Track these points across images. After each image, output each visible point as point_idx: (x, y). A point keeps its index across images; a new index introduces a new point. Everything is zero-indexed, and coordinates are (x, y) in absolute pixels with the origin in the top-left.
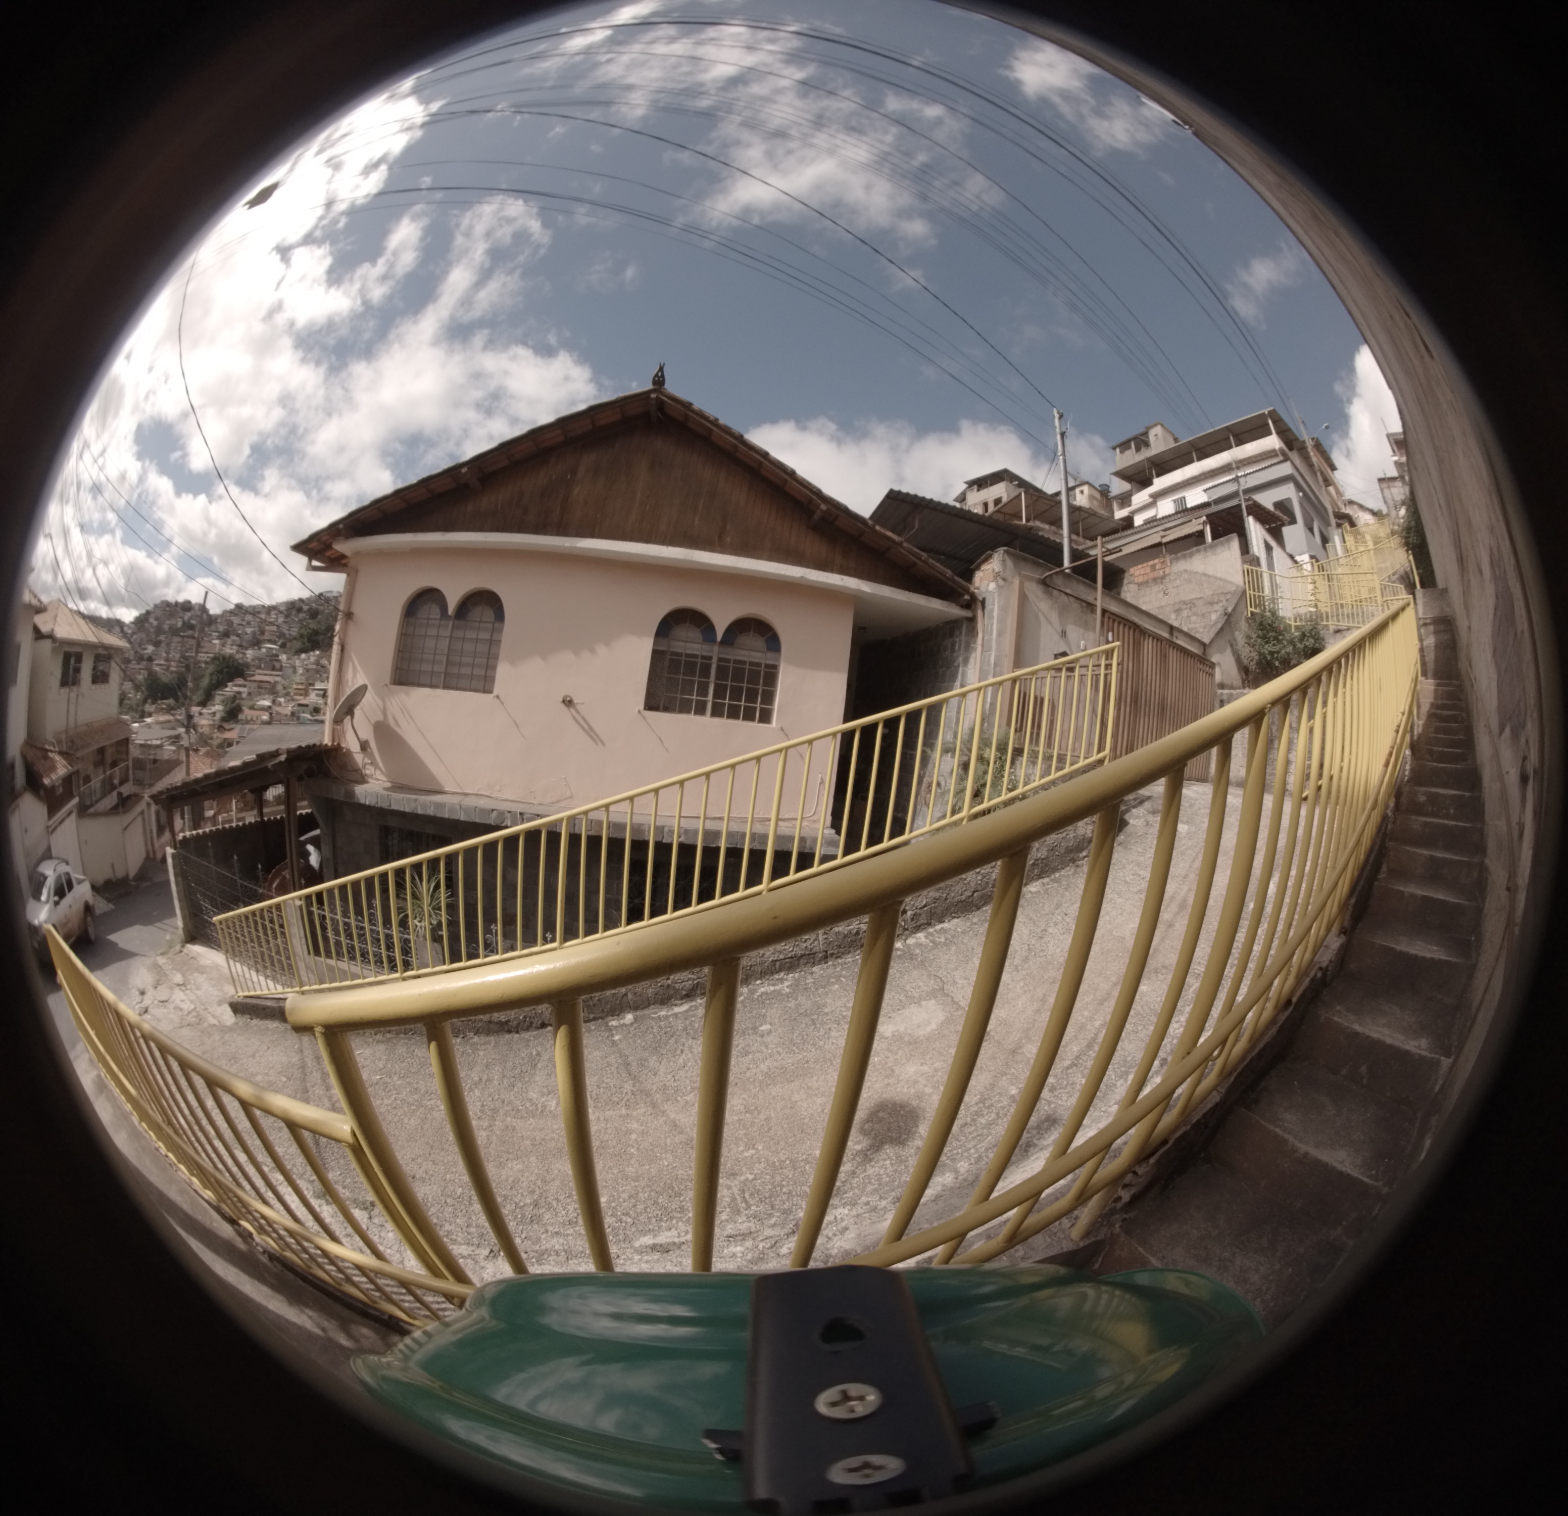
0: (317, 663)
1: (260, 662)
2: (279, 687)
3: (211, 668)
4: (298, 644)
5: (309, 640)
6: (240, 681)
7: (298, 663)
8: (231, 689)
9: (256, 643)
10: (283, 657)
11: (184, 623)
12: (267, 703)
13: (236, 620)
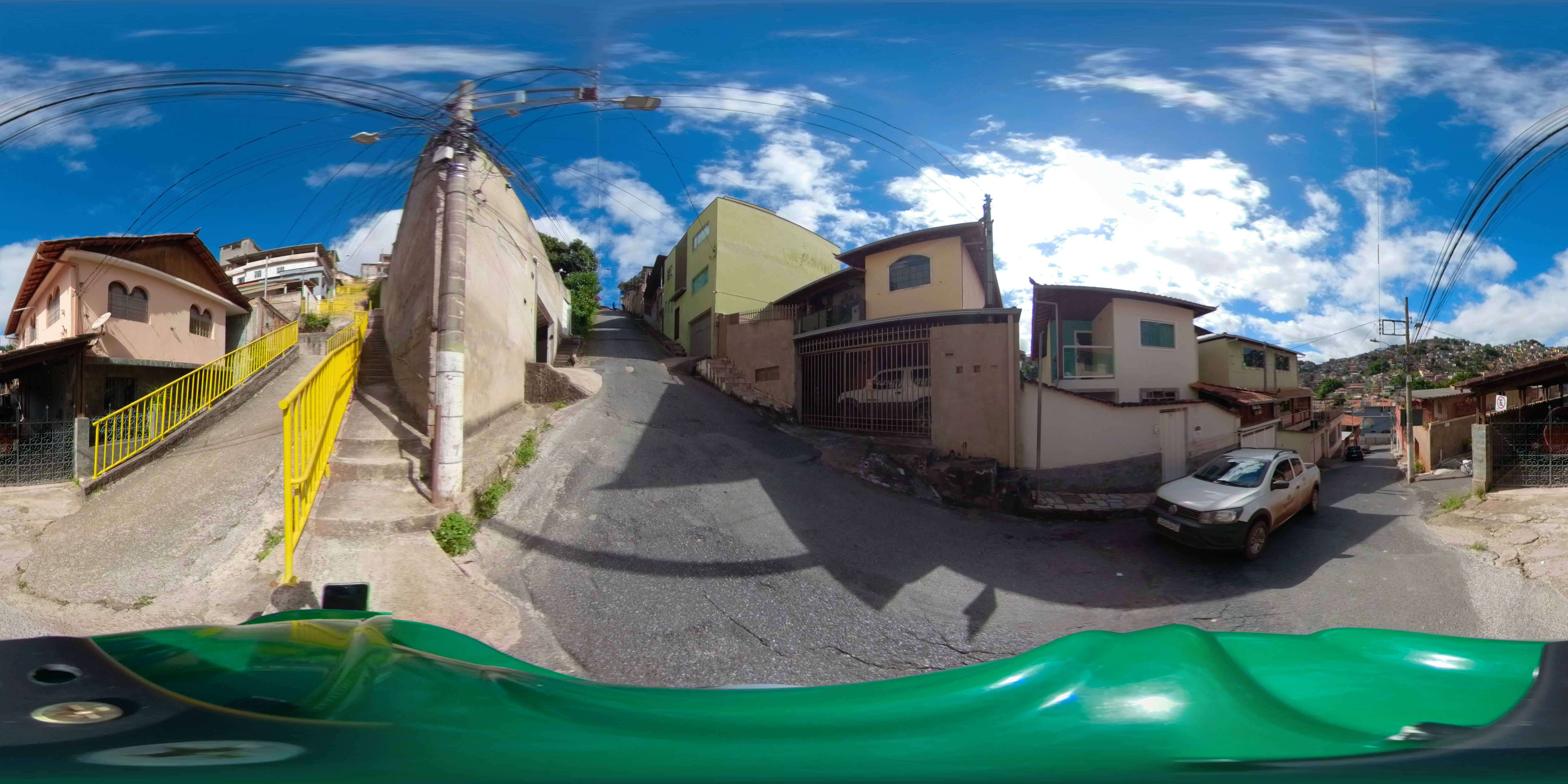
0: (1383, 378)
1: (1350, 381)
2: (1364, 390)
3: (1324, 385)
4: (1371, 372)
5: (1376, 369)
6: (1342, 389)
7: (1372, 380)
8: (1337, 392)
9: (1346, 373)
10: (1364, 378)
12: (1359, 397)
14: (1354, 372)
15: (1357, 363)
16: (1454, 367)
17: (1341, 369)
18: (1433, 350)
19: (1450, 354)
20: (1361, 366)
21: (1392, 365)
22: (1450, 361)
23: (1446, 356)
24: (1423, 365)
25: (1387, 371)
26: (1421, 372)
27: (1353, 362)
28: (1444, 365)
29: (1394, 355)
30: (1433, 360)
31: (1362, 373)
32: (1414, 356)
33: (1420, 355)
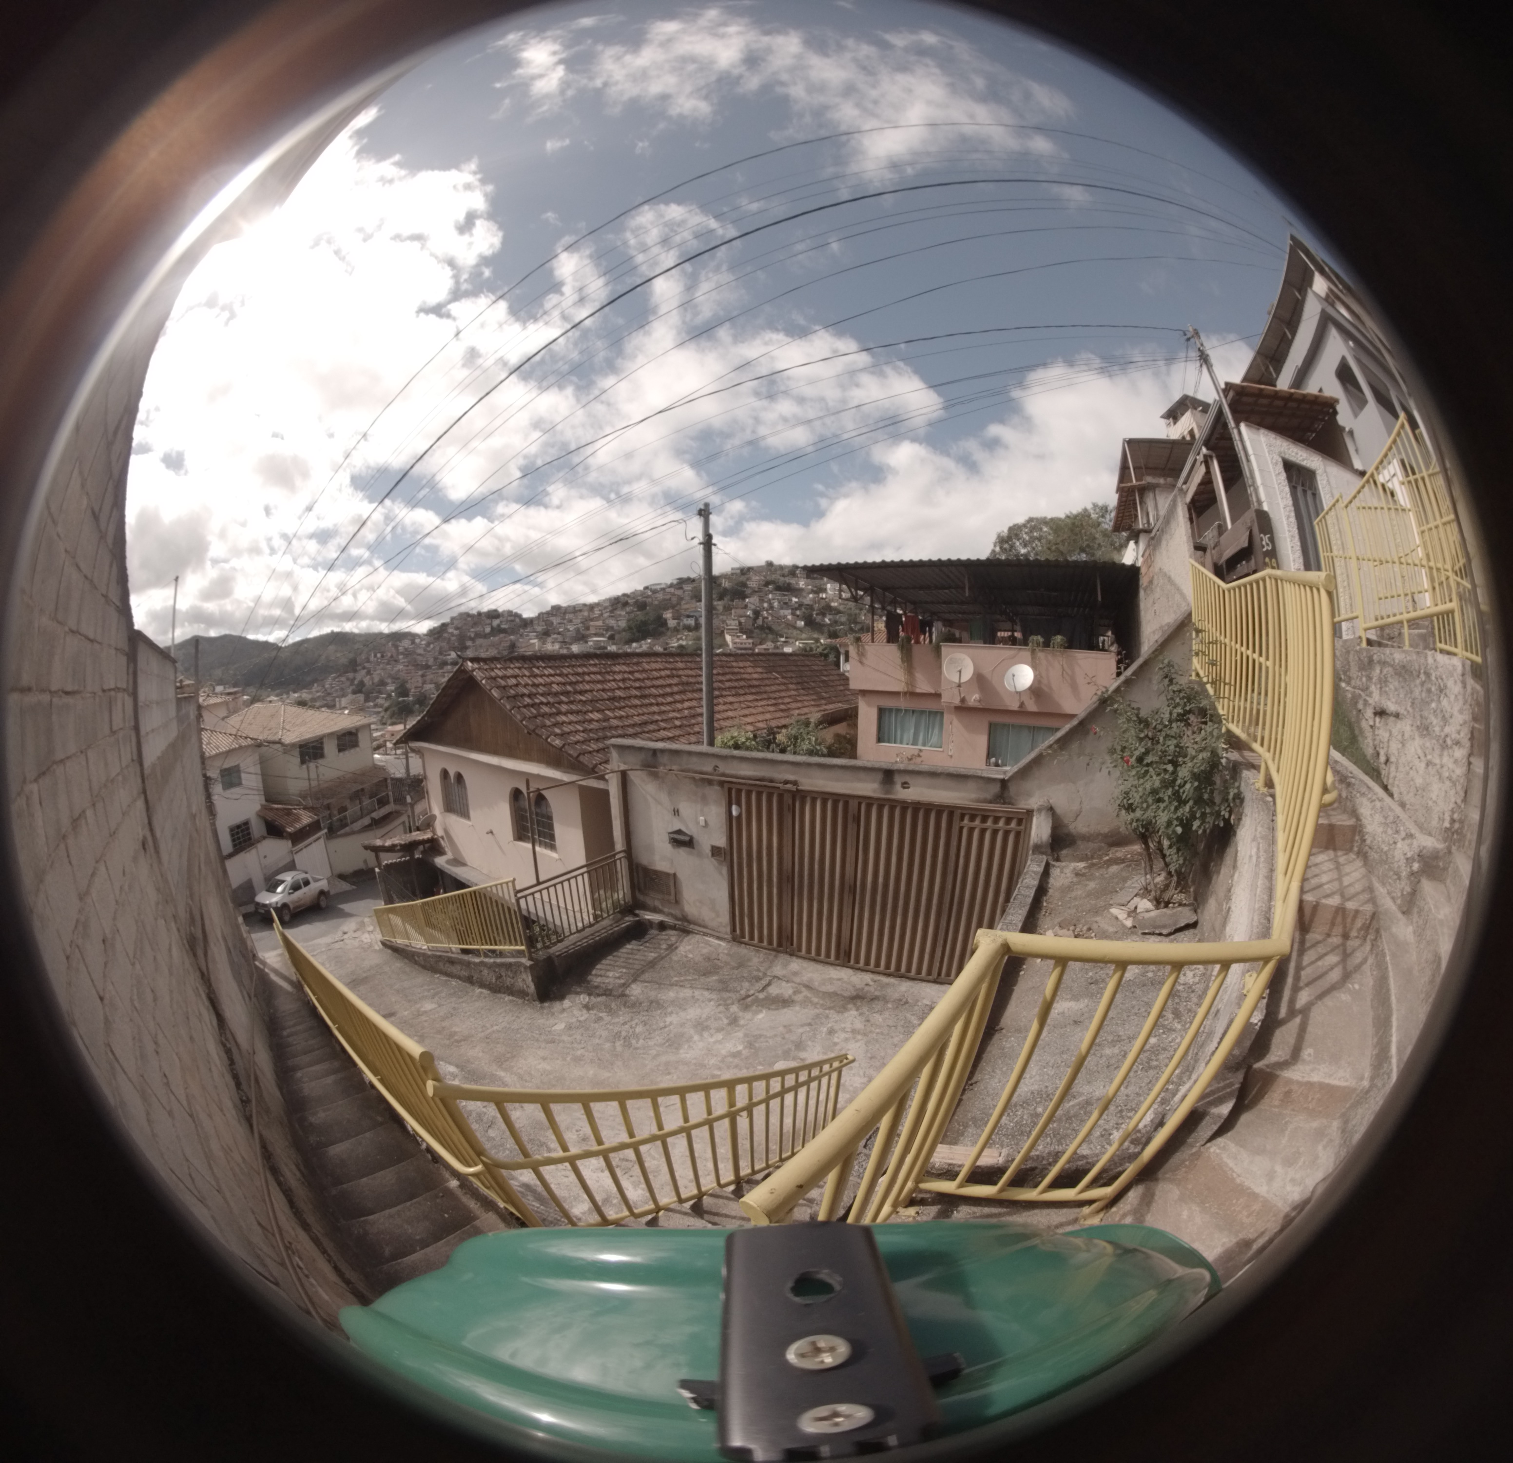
4: (626, 635)
9: (581, 638)
11: (492, 628)
13: (555, 621)
14: (596, 635)
15: (606, 615)
16: (800, 630)
17: (571, 628)
18: (760, 590)
19: (795, 600)
20: (612, 622)
21: (672, 623)
22: (793, 614)
23: (786, 605)
24: (733, 624)
25: (661, 634)
26: (728, 638)
27: (597, 612)
28: (779, 624)
29: (681, 599)
30: (757, 613)
31: (611, 638)
32: (720, 603)
33: (732, 600)
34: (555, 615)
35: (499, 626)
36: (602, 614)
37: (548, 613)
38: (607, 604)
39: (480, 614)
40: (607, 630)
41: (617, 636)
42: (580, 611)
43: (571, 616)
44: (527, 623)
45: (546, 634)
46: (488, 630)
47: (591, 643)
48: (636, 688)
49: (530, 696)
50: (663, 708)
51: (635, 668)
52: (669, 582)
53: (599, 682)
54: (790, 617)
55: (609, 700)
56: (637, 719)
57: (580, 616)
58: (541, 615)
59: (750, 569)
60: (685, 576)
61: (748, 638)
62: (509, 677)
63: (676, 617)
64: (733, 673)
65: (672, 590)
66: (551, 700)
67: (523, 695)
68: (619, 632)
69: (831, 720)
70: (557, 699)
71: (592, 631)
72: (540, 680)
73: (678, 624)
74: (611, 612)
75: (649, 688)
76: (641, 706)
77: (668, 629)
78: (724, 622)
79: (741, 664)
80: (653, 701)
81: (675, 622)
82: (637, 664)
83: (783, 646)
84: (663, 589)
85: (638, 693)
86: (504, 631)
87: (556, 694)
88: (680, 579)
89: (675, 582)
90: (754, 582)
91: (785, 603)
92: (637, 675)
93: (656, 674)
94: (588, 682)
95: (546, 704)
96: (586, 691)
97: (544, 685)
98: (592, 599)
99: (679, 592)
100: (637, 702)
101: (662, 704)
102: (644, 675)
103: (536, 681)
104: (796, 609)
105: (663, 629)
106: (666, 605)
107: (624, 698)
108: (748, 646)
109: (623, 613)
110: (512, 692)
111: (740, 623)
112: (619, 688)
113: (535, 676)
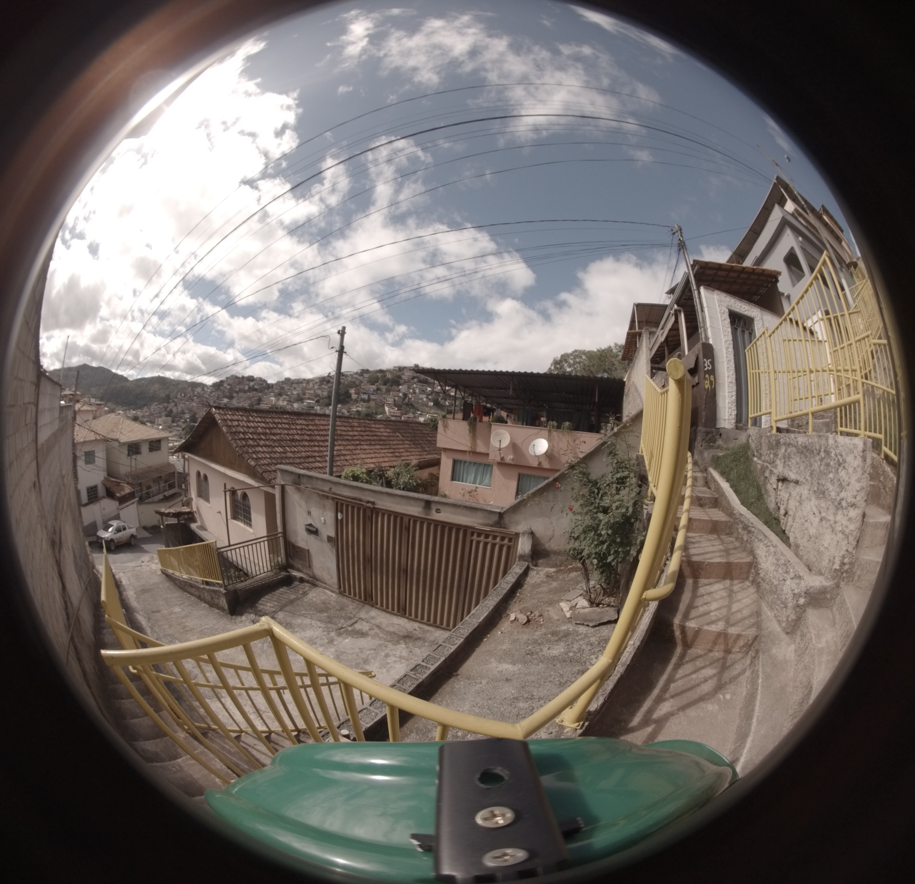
9: (300, 399)
11: (249, 387)
13: (286, 387)
14: (309, 399)
15: (316, 387)
16: (431, 407)
17: (295, 393)
18: (409, 381)
19: (429, 389)
20: (319, 392)
21: (354, 396)
22: (427, 398)
23: (423, 392)
24: (390, 401)
25: (347, 402)
26: (387, 409)
27: (311, 385)
28: (418, 403)
29: (361, 382)
30: (405, 395)
31: (318, 401)
32: (384, 387)
33: (391, 386)
34: (285, 384)
35: (253, 386)
36: (314, 387)
37: (282, 382)
38: (317, 381)
39: (243, 377)
40: (316, 397)
41: (321, 401)
42: (301, 383)
43: (296, 385)
44: (270, 387)
45: (280, 395)
46: (247, 388)
47: (305, 404)
48: (308, 435)
49: (243, 433)
50: (321, 449)
51: (310, 423)
52: (355, 371)
53: (286, 429)
54: (425, 399)
55: (289, 440)
56: (303, 454)
57: (300, 385)
58: (278, 383)
59: (404, 368)
60: (366, 368)
61: (398, 410)
62: (234, 420)
63: (357, 393)
64: (372, 431)
65: (357, 376)
66: (255, 437)
67: (240, 432)
68: (323, 399)
69: (421, 466)
70: (259, 437)
71: (307, 396)
72: (252, 424)
73: (358, 397)
74: (320, 386)
75: (316, 435)
76: (308, 446)
77: (352, 400)
78: (385, 398)
79: (377, 426)
80: (317, 444)
81: (356, 396)
82: (312, 420)
83: (418, 417)
84: (351, 375)
85: (308, 438)
86: (256, 390)
87: (259, 434)
88: (362, 370)
89: (359, 371)
90: (406, 375)
91: (423, 391)
92: (311, 427)
93: (322, 427)
94: (280, 429)
95: (252, 439)
96: (277, 434)
97: (253, 428)
98: (309, 376)
99: (361, 378)
100: (307, 444)
101: (322, 446)
102: (315, 428)
103: (249, 424)
104: (429, 395)
105: (349, 400)
106: (353, 385)
107: (299, 441)
108: (398, 414)
109: (326, 387)
110: (234, 430)
111: (395, 401)
112: (298, 434)
113: (249, 421)
